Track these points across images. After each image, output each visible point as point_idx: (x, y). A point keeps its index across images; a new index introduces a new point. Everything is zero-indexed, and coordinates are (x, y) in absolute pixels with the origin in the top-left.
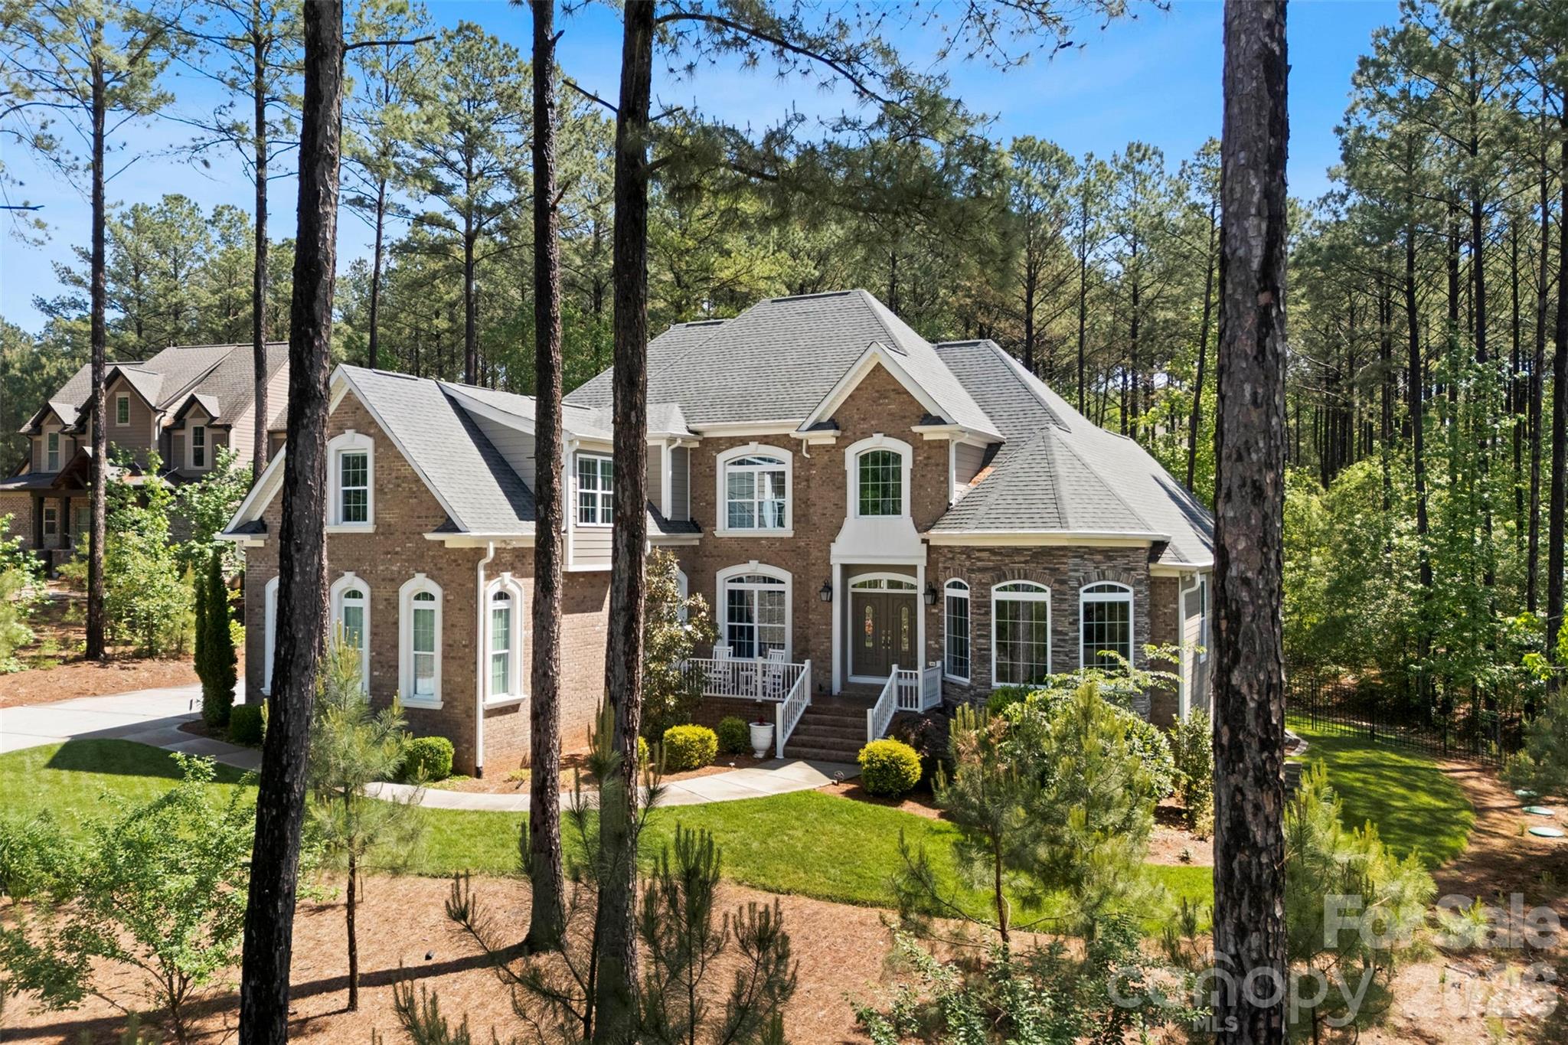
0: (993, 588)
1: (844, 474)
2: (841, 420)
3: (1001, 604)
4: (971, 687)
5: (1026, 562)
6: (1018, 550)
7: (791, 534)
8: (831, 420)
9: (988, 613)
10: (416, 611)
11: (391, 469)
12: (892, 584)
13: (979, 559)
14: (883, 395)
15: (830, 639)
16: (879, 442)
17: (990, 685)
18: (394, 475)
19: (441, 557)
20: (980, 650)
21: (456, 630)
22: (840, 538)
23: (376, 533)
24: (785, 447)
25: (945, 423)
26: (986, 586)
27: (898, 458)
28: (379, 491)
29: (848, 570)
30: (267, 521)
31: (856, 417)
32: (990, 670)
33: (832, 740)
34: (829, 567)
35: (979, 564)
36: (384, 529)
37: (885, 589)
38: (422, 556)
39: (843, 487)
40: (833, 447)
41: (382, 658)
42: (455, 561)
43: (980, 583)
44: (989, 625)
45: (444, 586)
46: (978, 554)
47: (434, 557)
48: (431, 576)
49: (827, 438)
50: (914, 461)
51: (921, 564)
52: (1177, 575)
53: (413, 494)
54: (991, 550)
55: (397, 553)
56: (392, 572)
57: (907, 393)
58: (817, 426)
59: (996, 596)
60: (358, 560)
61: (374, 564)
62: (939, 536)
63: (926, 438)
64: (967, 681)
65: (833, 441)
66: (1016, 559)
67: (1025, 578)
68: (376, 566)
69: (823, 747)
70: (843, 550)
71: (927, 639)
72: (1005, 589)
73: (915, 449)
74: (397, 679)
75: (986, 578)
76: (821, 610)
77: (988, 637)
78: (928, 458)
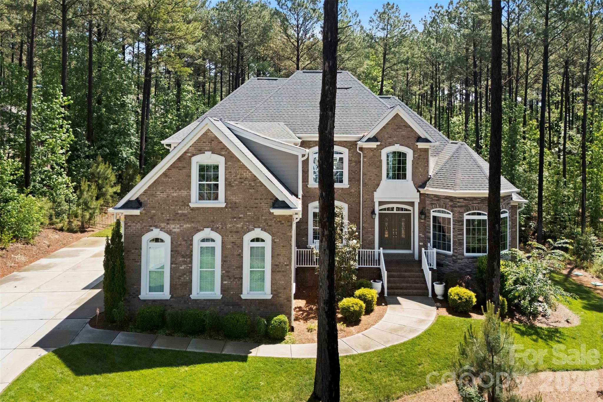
0: (465, 214)
1: (381, 161)
2: (379, 137)
3: (468, 221)
4: (453, 255)
5: (478, 203)
6: (475, 199)
7: (348, 186)
8: (374, 137)
9: (463, 225)
10: (251, 248)
11: (236, 173)
12: (398, 209)
13: (458, 202)
14: (399, 127)
15: (373, 235)
16: (397, 148)
17: (463, 254)
18: (238, 176)
19: (271, 220)
20: (459, 240)
21: (280, 257)
22: (378, 190)
23: (226, 207)
24: (344, 147)
25: (430, 142)
26: (462, 214)
27: (405, 155)
28: (228, 184)
29: (381, 203)
30: (142, 200)
31: (386, 136)
32: (463, 249)
33: (403, 284)
34: (373, 202)
35: (459, 204)
36: (230, 205)
37: (395, 211)
38: (258, 219)
39: (380, 167)
40: (375, 149)
41: (230, 274)
42: (280, 221)
43: (459, 212)
44: (463, 229)
45: (273, 235)
46: (458, 200)
47: (266, 220)
48: (264, 229)
49: (373, 145)
50: (414, 157)
51: (417, 201)
52: (517, 204)
53: (251, 187)
54: (464, 199)
55: (240, 218)
56: (237, 228)
57: (410, 127)
58: (369, 140)
59: (466, 217)
60: (213, 222)
61: (224, 224)
62: (429, 190)
63: (419, 147)
64: (451, 253)
65: (375, 147)
66: (474, 202)
67: (478, 210)
68: (226, 225)
69: (401, 289)
70: (379, 196)
71: (419, 233)
72: (469, 214)
73: (414, 151)
74: (242, 284)
75: (462, 210)
76: (368, 222)
77: (463, 234)
78: (420, 156)
